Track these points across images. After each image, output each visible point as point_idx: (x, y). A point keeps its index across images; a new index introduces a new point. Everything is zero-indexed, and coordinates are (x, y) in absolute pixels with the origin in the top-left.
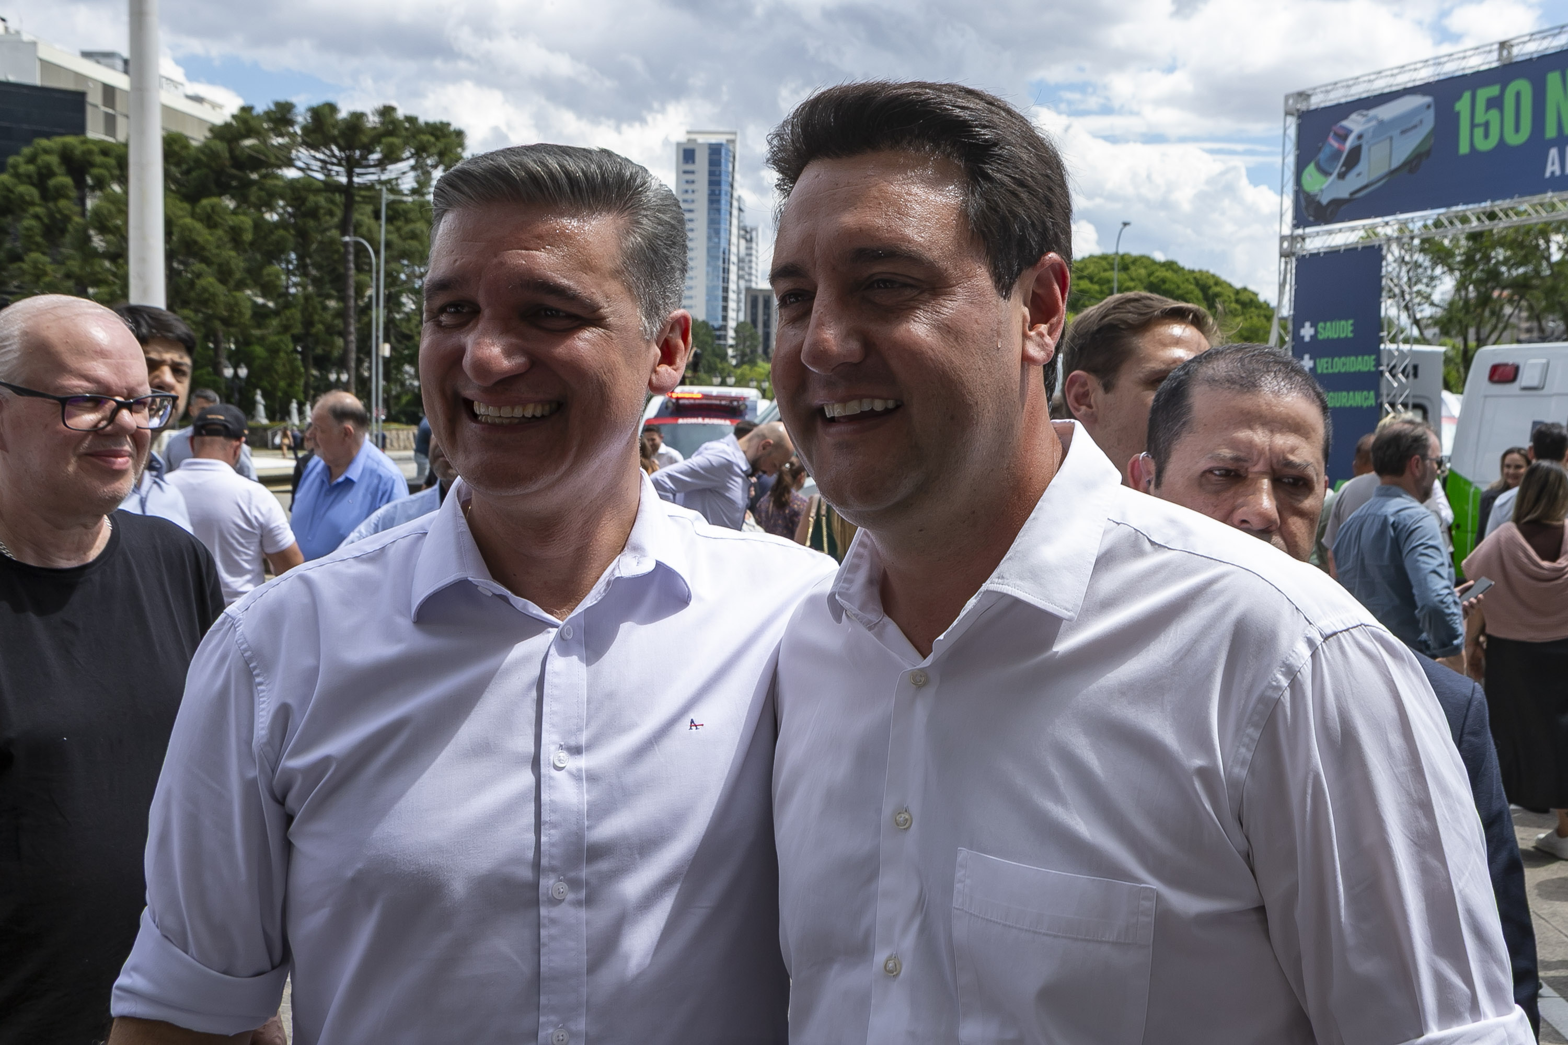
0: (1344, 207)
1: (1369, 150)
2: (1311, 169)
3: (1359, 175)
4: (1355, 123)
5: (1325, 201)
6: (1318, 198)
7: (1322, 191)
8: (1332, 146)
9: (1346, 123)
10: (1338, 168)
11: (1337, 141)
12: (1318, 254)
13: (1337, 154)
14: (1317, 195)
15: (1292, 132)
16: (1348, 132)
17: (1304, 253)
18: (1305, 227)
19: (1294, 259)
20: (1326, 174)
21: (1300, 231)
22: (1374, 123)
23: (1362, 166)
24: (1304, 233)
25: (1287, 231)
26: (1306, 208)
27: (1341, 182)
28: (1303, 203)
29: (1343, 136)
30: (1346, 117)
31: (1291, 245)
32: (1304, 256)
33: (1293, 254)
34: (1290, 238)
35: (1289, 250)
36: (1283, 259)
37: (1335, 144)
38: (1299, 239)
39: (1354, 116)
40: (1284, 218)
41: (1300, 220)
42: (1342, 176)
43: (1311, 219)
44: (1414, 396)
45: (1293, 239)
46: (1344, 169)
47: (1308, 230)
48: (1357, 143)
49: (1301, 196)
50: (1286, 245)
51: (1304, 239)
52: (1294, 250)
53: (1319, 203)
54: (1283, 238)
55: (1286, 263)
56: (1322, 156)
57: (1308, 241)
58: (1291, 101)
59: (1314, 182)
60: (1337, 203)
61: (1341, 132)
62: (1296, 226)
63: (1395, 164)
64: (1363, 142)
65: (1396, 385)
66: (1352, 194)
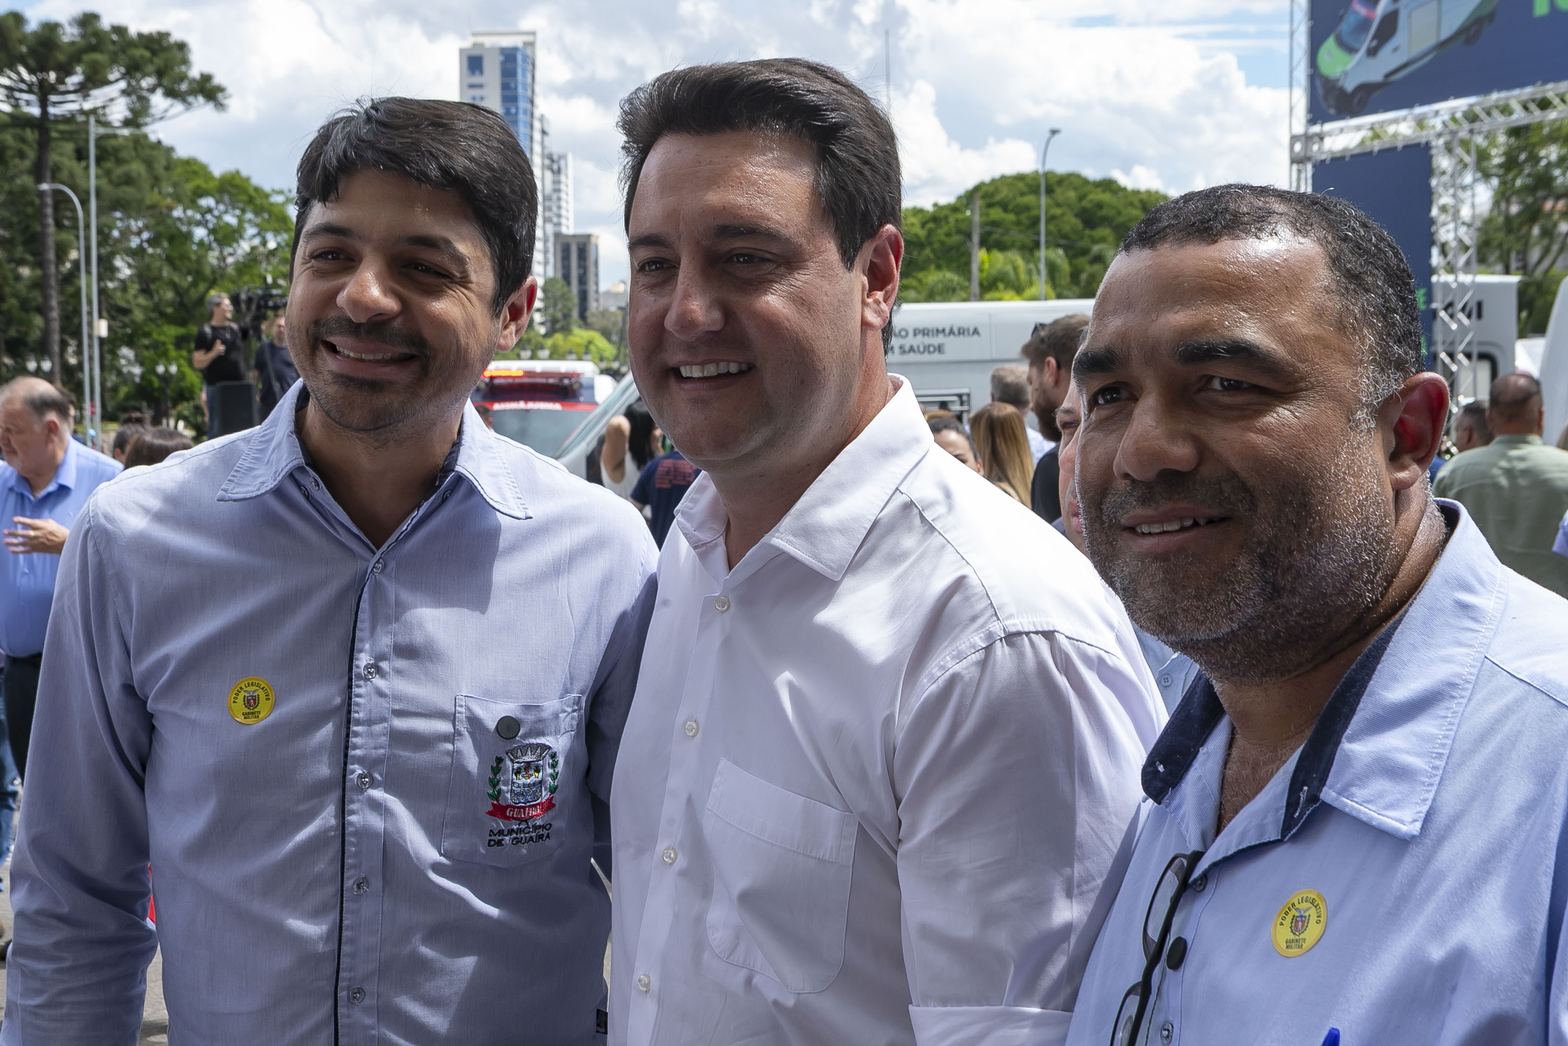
0: (1376, 94)
1: (1409, 16)
2: (1330, 44)
3: (1396, 49)
5: (1350, 86)
6: (1340, 83)
7: (1346, 74)
8: (1356, 13)
10: (1367, 41)
11: (1364, 5)
12: (1341, 157)
13: (1364, 24)
14: (1338, 80)
17: (1323, 157)
18: (1322, 123)
19: (1309, 167)
20: (1351, 50)
21: (1316, 129)
23: (1399, 39)
24: (1322, 131)
25: (1299, 128)
26: (1325, 97)
27: (1372, 61)
28: (1320, 91)
31: (1306, 147)
32: (1323, 161)
33: (1309, 158)
34: (1303, 139)
35: (1302, 154)
36: (1295, 167)
37: (1361, 11)
38: (1316, 139)
40: (1295, 112)
41: (1316, 114)
42: (1372, 52)
43: (1332, 111)
44: (1480, 343)
45: (1307, 139)
46: (1375, 43)
47: (1328, 127)
48: (1392, 8)
49: (1318, 83)
50: (1298, 147)
51: (1322, 138)
52: (1309, 154)
53: (1342, 90)
54: (1294, 139)
55: (1299, 171)
56: (1345, 27)
57: (1327, 140)
59: (1335, 62)
60: (1366, 89)
62: (1312, 121)
63: (1446, 33)
65: (1454, 326)
66: (1388, 75)
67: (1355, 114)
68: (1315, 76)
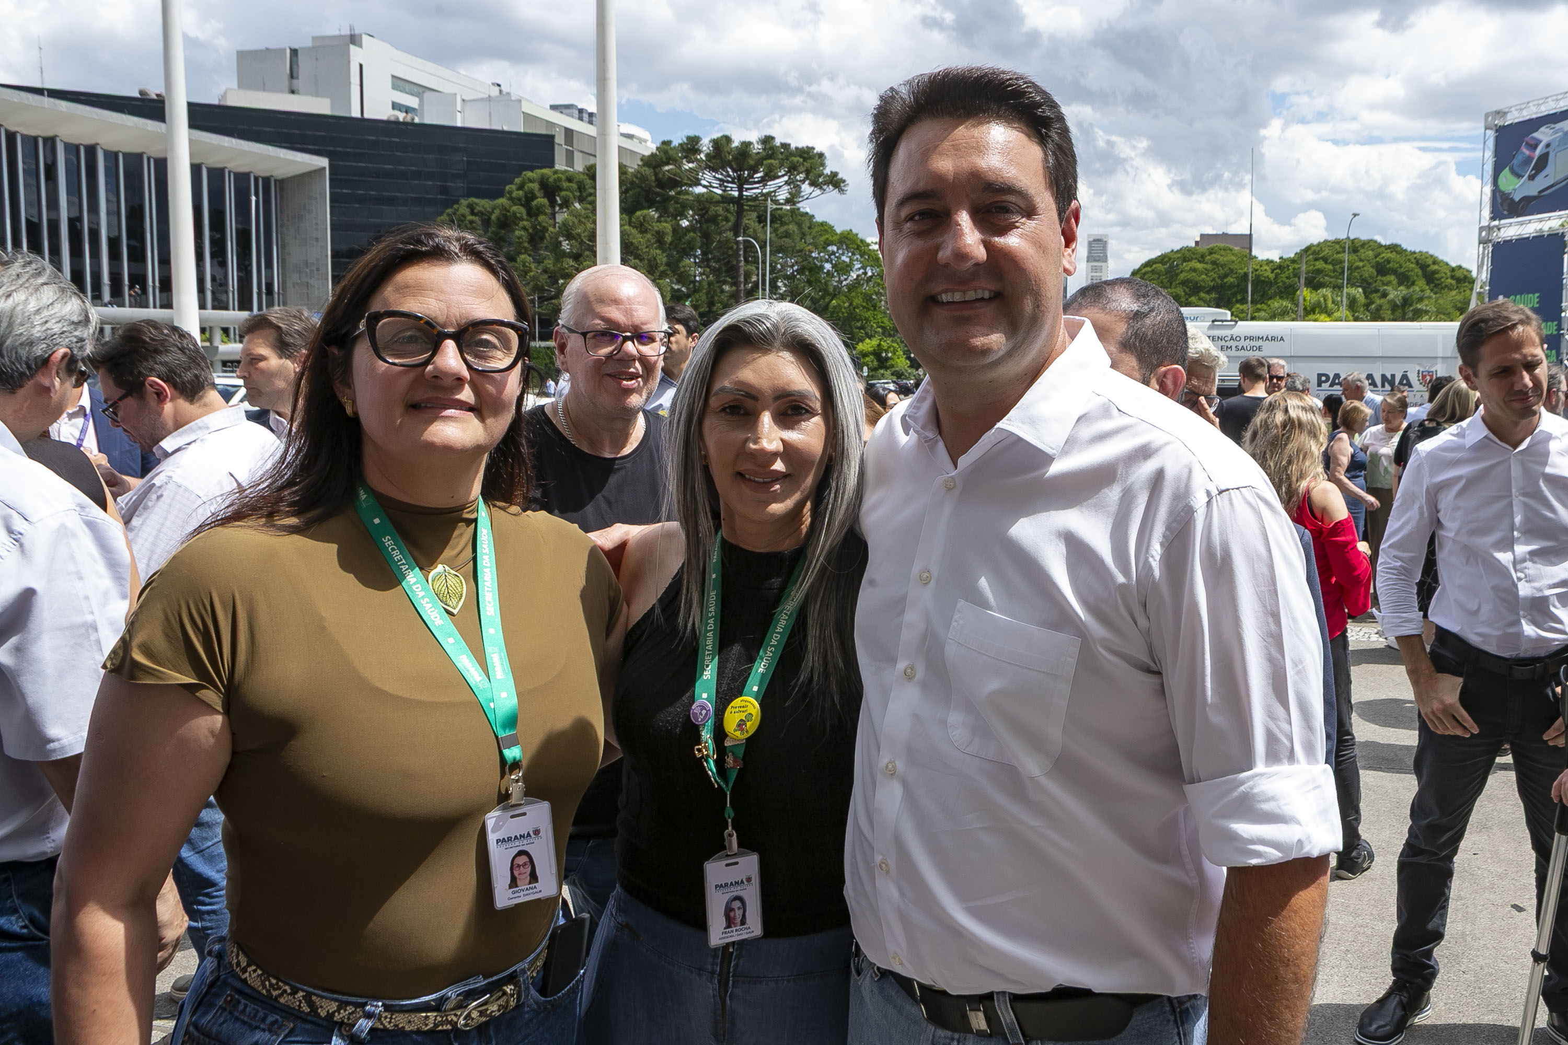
0: (1535, 203)
1: (1556, 156)
2: (1506, 172)
3: (1547, 176)
4: (1544, 135)
5: (1517, 199)
6: (1511, 196)
7: (1515, 190)
8: (1524, 153)
9: (1535, 135)
10: (1529, 171)
11: (1528, 149)
12: (1511, 240)
13: (1528, 160)
14: (1510, 194)
15: (1491, 143)
16: (1539, 142)
17: (1500, 240)
18: (1500, 220)
19: (1490, 245)
20: (1519, 176)
21: (1496, 223)
22: (1560, 134)
23: (1549, 169)
24: (1500, 225)
25: (1485, 223)
26: (1502, 204)
27: (1531, 182)
28: (1499, 200)
29: (1534, 146)
30: (1536, 130)
31: (1489, 234)
32: (1499, 243)
33: (1490, 241)
34: (1486, 228)
35: (1486, 238)
36: (1481, 246)
37: (1527, 152)
38: (1495, 229)
39: (1543, 129)
40: (1482, 213)
41: (1497, 214)
42: (1532, 178)
43: (1505, 212)
45: (1489, 229)
46: (1533, 172)
47: (1503, 222)
48: (1545, 151)
49: (1498, 194)
50: (1484, 234)
51: (1499, 229)
52: (1490, 238)
53: (1512, 200)
54: (1481, 229)
55: (1484, 248)
56: (1515, 162)
57: (1502, 230)
58: (1490, 119)
59: (1510, 184)
60: (1527, 200)
61: (1533, 142)
62: (1493, 218)
64: (1550, 149)
66: (1540, 192)
67: (1519, 215)
68: (1496, 191)
